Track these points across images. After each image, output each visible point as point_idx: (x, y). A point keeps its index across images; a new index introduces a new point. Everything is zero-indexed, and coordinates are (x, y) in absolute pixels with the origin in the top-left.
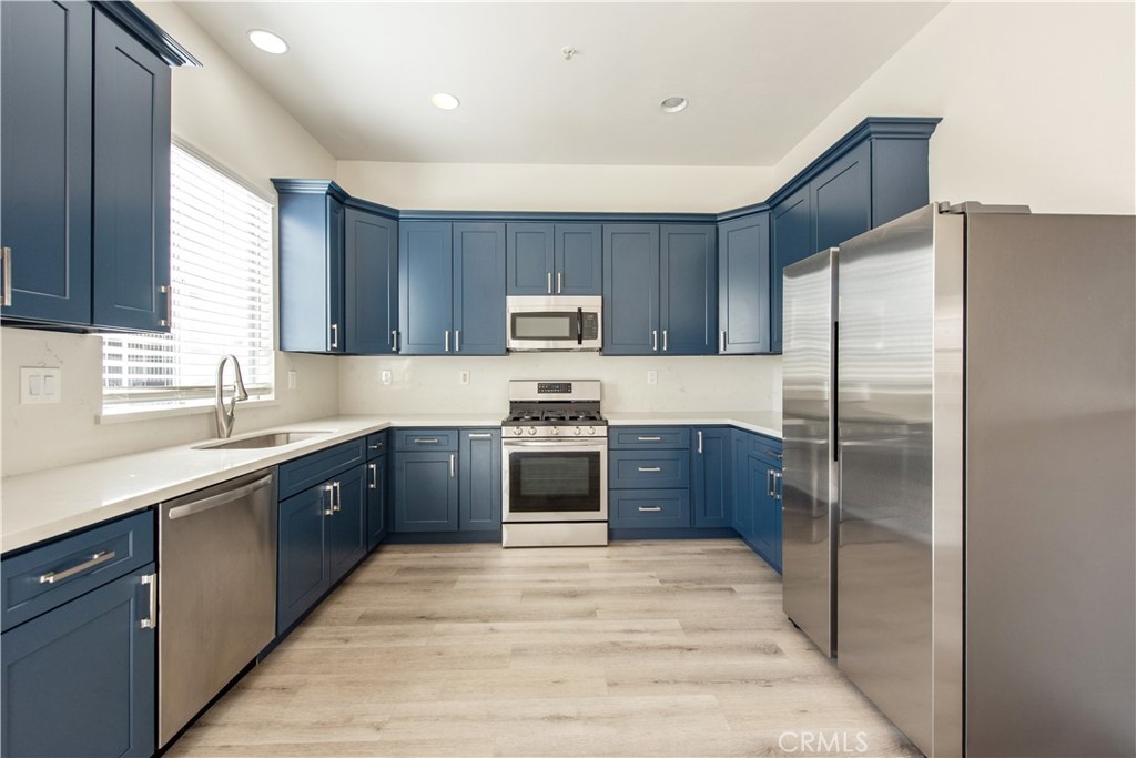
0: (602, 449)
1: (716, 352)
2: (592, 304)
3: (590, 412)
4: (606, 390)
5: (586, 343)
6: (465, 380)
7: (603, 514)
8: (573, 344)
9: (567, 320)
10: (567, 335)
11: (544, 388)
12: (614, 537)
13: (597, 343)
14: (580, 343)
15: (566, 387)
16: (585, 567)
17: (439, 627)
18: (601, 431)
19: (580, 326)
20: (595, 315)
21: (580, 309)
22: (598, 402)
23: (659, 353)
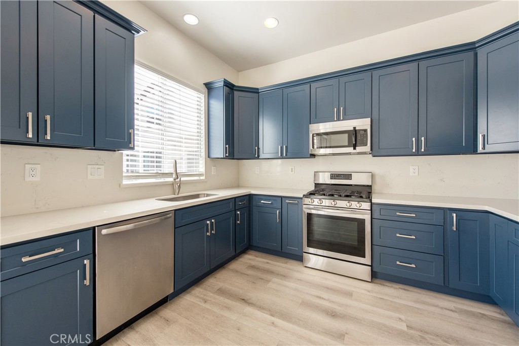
0: (367, 217)
1: (474, 151)
2: (363, 124)
3: (364, 192)
4: (377, 179)
5: (359, 149)
6: (292, 171)
7: (367, 260)
8: (351, 150)
9: (346, 135)
10: (347, 144)
11: (333, 176)
12: (375, 276)
13: (367, 148)
14: (355, 149)
15: (348, 176)
16: (349, 294)
17: (249, 309)
18: (366, 205)
19: (355, 138)
20: (365, 131)
21: (355, 128)
22: (371, 186)
23: (418, 153)
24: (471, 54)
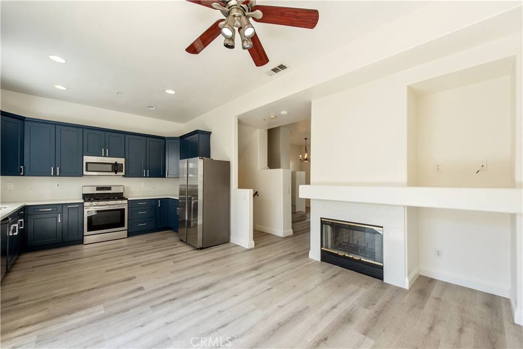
0: (126, 208)
1: (165, 177)
2: (121, 161)
3: (120, 196)
4: (125, 188)
5: (118, 174)
6: (58, 186)
7: (126, 227)
8: (114, 174)
9: (111, 165)
10: (111, 170)
11: (98, 189)
12: (130, 234)
13: (123, 173)
14: (116, 173)
15: (109, 188)
16: (121, 243)
18: (126, 202)
19: (116, 168)
20: (122, 164)
21: (116, 162)
22: (122, 193)
23: (146, 177)
24: (164, 140)
